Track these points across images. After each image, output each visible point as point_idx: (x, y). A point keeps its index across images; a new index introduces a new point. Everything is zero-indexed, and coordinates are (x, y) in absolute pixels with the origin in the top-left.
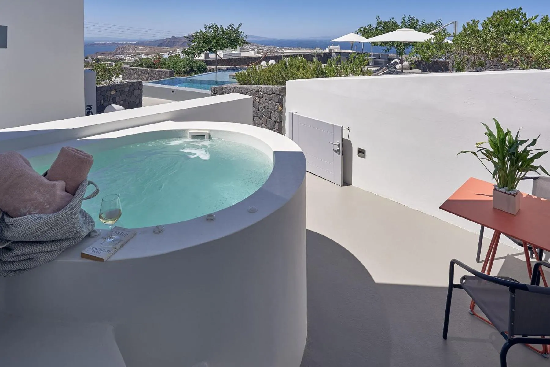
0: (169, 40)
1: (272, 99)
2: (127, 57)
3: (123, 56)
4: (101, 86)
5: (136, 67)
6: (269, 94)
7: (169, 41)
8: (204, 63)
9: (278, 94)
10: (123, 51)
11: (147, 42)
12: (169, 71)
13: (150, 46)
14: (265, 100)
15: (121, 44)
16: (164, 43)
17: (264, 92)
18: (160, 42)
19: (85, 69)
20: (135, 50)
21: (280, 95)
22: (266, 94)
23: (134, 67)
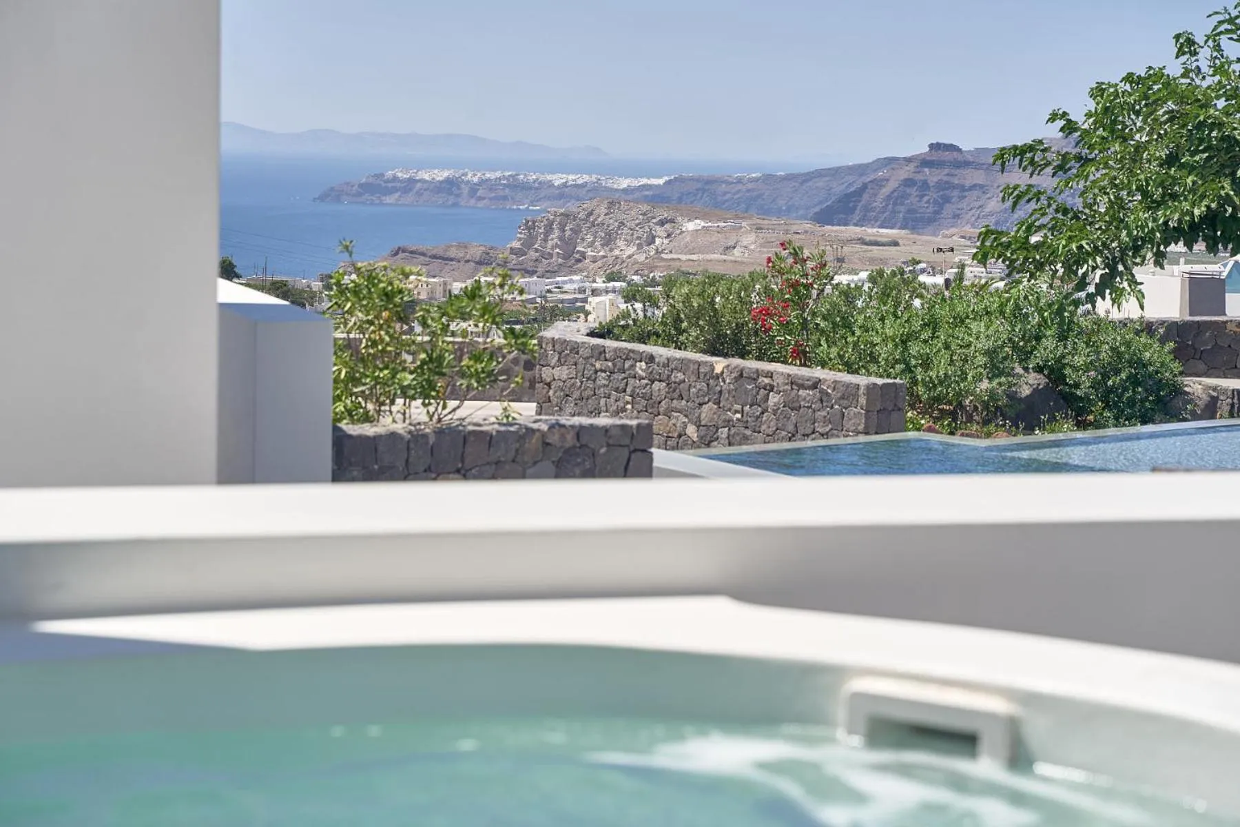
0: (905, 173)
2: (595, 292)
3: (571, 283)
4: (368, 430)
5: (631, 339)
7: (908, 182)
8: (1163, 341)
10: (568, 248)
12: (871, 388)
13: (765, 212)
15: (563, 193)
16: (866, 197)
18: (839, 188)
23: (617, 339)
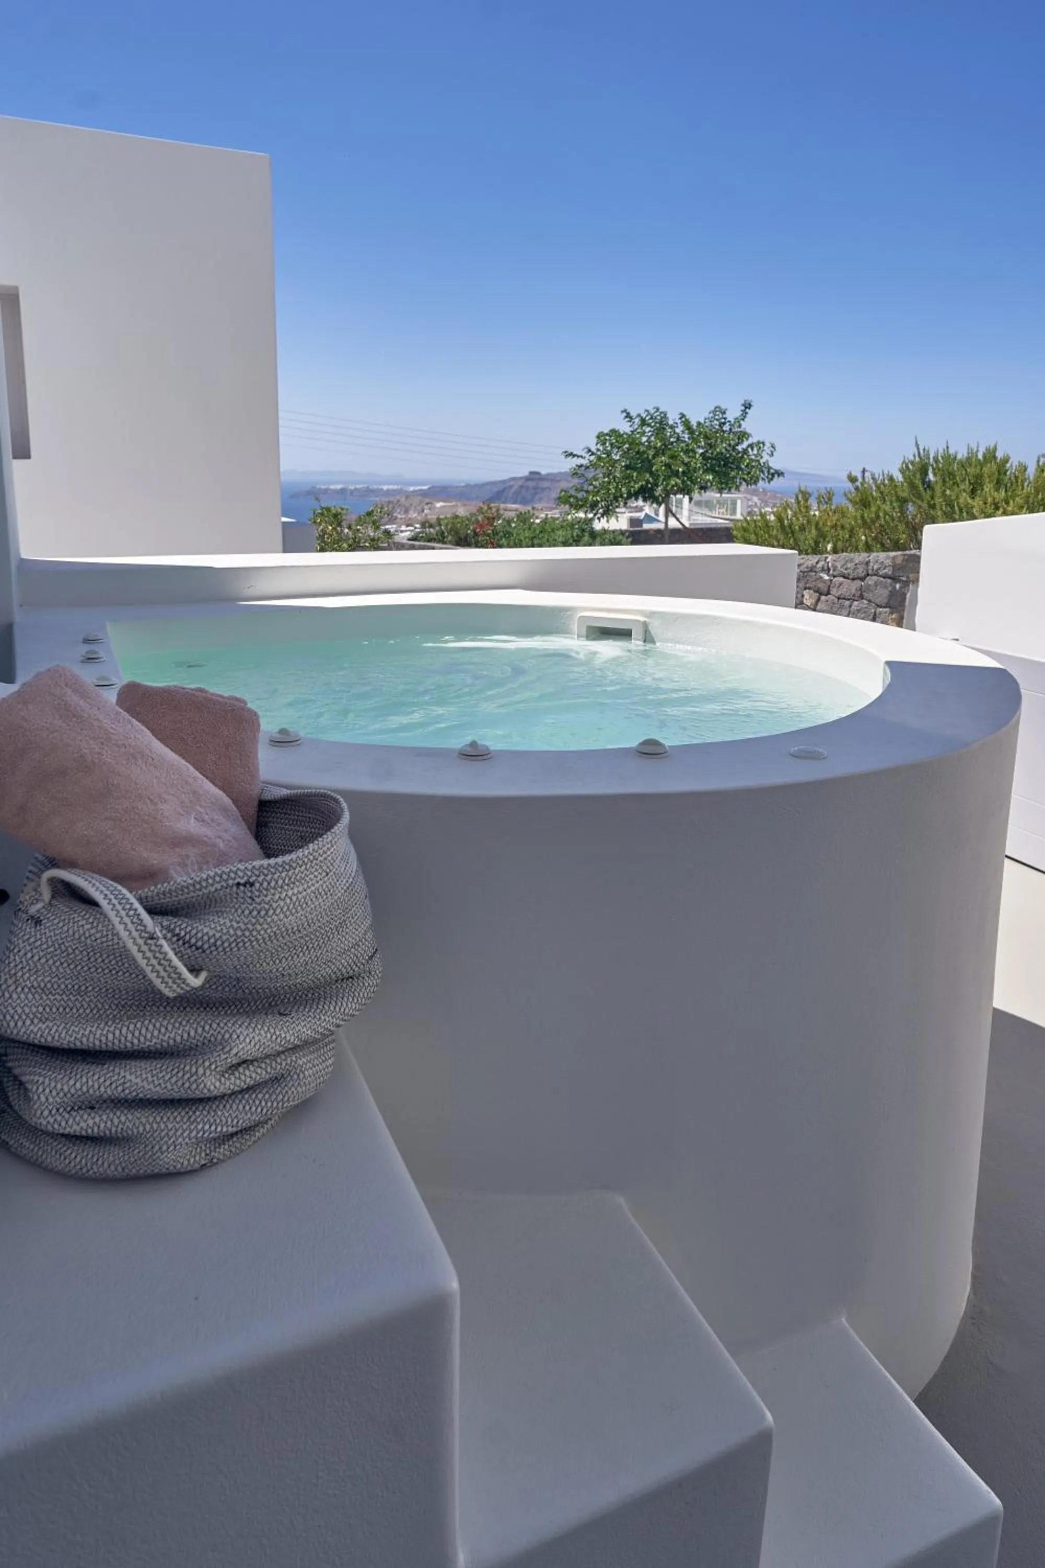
0: (520, 483)
1: (865, 594)
2: (402, 532)
5: (424, 541)
6: (853, 579)
7: (522, 487)
9: (890, 578)
11: (457, 487)
13: (467, 498)
14: (839, 599)
15: (388, 493)
16: (507, 492)
17: (835, 573)
18: (495, 489)
19: (284, 519)
20: (423, 511)
21: (894, 579)
22: (844, 577)
23: (419, 541)
